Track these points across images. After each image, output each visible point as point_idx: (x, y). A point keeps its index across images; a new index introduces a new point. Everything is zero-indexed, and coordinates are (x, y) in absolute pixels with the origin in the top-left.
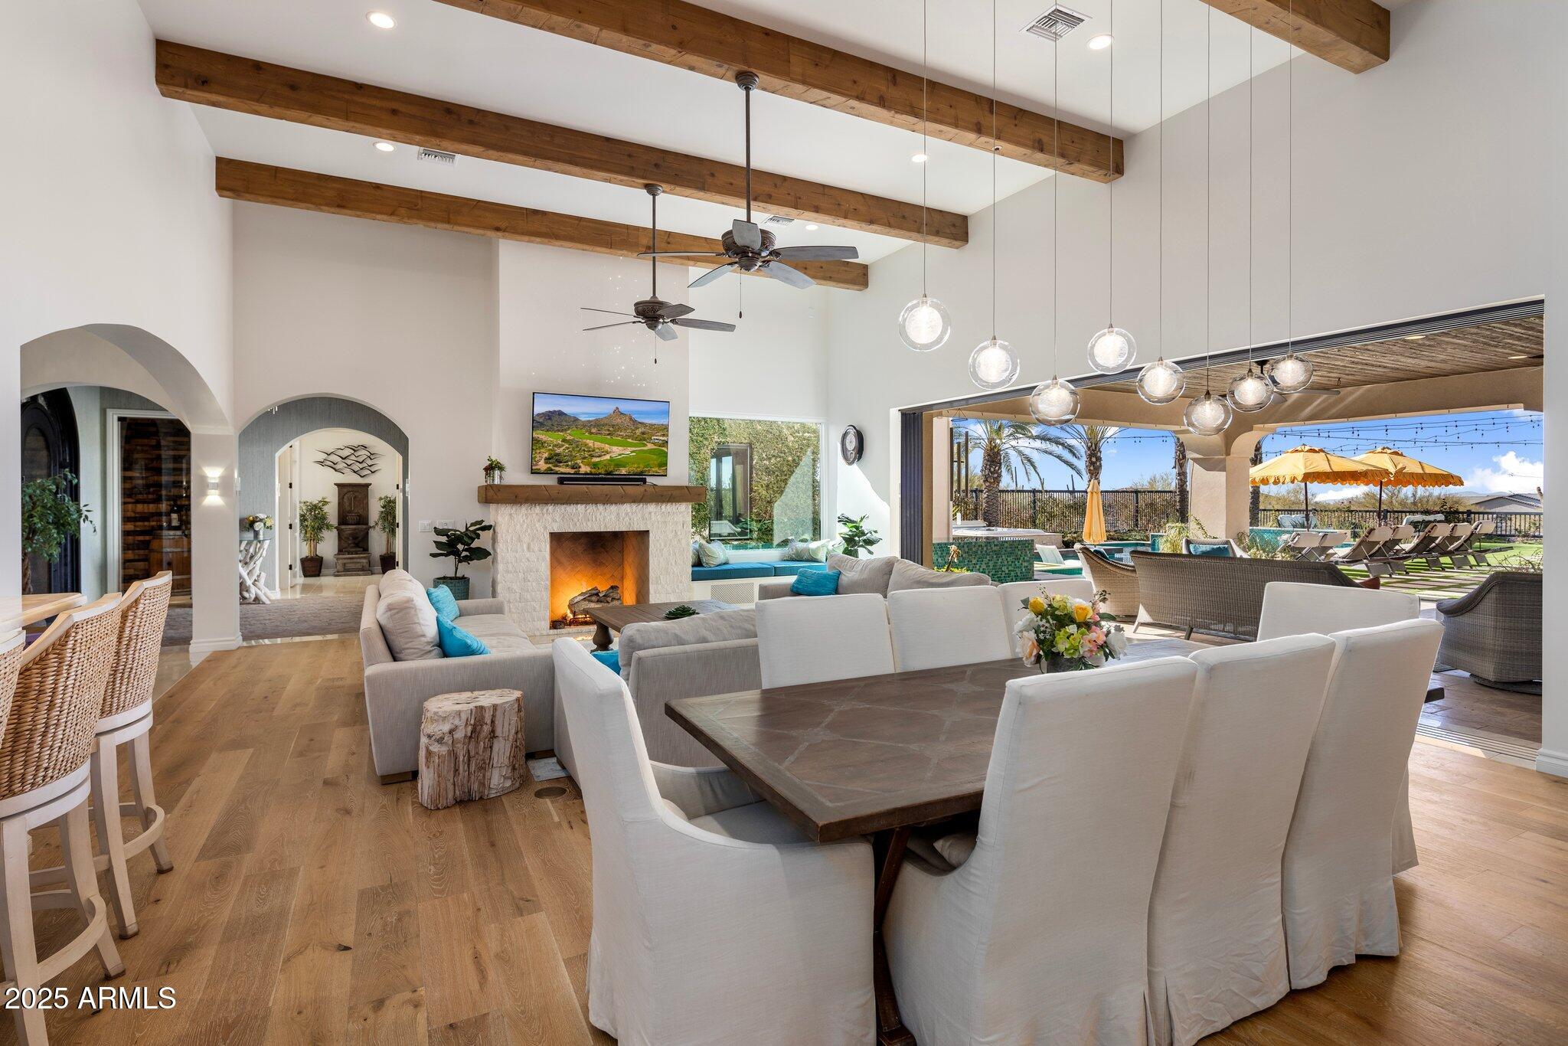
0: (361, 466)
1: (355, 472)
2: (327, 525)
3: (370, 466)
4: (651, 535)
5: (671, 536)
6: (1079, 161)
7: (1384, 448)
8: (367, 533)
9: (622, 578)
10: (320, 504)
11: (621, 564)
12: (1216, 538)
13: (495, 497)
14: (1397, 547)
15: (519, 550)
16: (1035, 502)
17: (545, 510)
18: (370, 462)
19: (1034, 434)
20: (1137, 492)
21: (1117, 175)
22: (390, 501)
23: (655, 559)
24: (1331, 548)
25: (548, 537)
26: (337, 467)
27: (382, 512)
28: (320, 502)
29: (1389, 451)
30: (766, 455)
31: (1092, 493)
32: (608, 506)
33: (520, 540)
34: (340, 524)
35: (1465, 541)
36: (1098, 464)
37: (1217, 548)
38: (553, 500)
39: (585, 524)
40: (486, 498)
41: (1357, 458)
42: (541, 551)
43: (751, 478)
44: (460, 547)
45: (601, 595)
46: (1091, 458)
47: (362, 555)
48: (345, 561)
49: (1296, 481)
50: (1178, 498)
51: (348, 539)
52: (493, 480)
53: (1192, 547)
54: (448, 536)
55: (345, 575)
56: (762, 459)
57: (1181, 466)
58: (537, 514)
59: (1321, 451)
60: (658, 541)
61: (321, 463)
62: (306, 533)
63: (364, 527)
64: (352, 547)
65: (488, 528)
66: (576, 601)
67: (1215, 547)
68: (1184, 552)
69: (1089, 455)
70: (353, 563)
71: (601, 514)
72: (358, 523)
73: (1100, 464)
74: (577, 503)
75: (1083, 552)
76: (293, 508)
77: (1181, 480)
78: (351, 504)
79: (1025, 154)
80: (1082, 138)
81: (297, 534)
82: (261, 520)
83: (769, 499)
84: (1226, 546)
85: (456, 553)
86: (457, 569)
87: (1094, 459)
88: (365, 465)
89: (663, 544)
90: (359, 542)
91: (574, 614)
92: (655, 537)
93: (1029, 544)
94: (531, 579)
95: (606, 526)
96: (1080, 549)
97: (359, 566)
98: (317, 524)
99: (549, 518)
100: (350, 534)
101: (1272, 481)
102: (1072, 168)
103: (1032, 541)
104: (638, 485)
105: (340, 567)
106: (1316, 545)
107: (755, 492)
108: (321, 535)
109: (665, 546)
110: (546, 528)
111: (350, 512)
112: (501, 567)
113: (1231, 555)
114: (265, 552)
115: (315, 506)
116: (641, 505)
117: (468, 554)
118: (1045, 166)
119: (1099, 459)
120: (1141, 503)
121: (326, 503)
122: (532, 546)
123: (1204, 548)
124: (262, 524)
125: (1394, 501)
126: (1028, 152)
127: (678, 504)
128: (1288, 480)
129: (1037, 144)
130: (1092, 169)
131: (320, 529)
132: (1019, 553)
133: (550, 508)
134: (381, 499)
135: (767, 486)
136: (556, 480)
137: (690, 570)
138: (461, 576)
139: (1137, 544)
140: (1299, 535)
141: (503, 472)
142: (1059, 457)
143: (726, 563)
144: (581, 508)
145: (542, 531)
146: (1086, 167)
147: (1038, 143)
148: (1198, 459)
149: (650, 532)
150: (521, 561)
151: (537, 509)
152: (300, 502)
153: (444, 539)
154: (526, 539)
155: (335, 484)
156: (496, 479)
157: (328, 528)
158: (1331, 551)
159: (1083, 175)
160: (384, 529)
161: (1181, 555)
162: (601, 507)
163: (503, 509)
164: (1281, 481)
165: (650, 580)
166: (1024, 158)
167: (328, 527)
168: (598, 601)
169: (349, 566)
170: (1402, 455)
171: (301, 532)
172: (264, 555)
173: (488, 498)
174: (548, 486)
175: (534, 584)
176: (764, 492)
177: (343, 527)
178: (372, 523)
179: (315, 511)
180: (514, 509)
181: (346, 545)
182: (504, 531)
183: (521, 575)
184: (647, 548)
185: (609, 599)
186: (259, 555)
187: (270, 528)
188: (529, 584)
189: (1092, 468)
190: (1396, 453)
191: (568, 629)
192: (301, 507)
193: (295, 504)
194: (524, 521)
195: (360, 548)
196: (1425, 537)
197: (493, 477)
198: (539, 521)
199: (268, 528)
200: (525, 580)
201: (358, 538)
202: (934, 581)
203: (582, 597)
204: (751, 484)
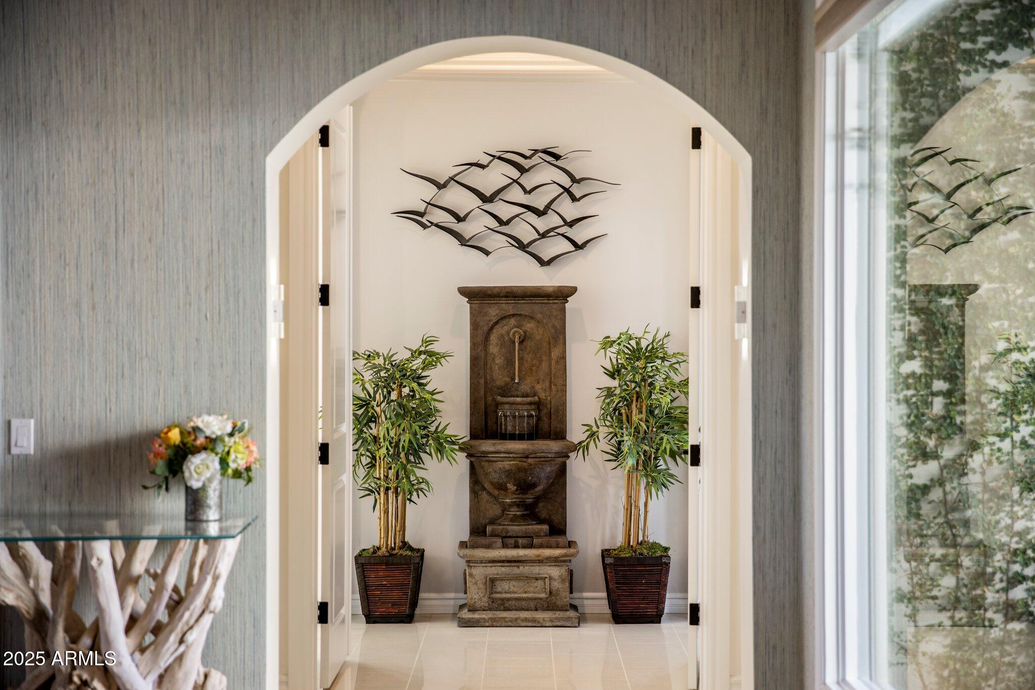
0: (542, 224)
1: (522, 246)
2: (437, 440)
3: (571, 224)
8: (562, 471)
10: (417, 363)
18: (570, 210)
22: (636, 354)
26: (467, 229)
27: (610, 392)
28: (416, 354)
34: (474, 435)
47: (547, 552)
48: (493, 571)
51: (502, 487)
55: (494, 623)
61: (415, 216)
62: (372, 466)
63: (554, 446)
64: (514, 519)
70: (517, 578)
72: (533, 434)
76: (334, 375)
78: (510, 362)
81: (347, 478)
82: (211, 443)
88: (552, 220)
90: (538, 499)
97: (537, 591)
98: (406, 437)
100: (508, 473)
105: (477, 594)
108: (420, 473)
111: (506, 391)
114: (219, 594)
115: (401, 368)
121: (432, 358)
124: (214, 463)
131: (416, 451)
134: (607, 343)
152: (356, 356)
155: (464, 291)
157: (440, 450)
160: (617, 454)
167: (442, 443)
169: (507, 589)
171: (358, 461)
172: (218, 602)
177: (487, 446)
178: (575, 434)
179: (401, 386)
181: (495, 510)
186: (198, 602)
187: (244, 475)
192: (356, 372)
193: (341, 362)
195: (541, 521)
199: (237, 474)
201: (533, 486)
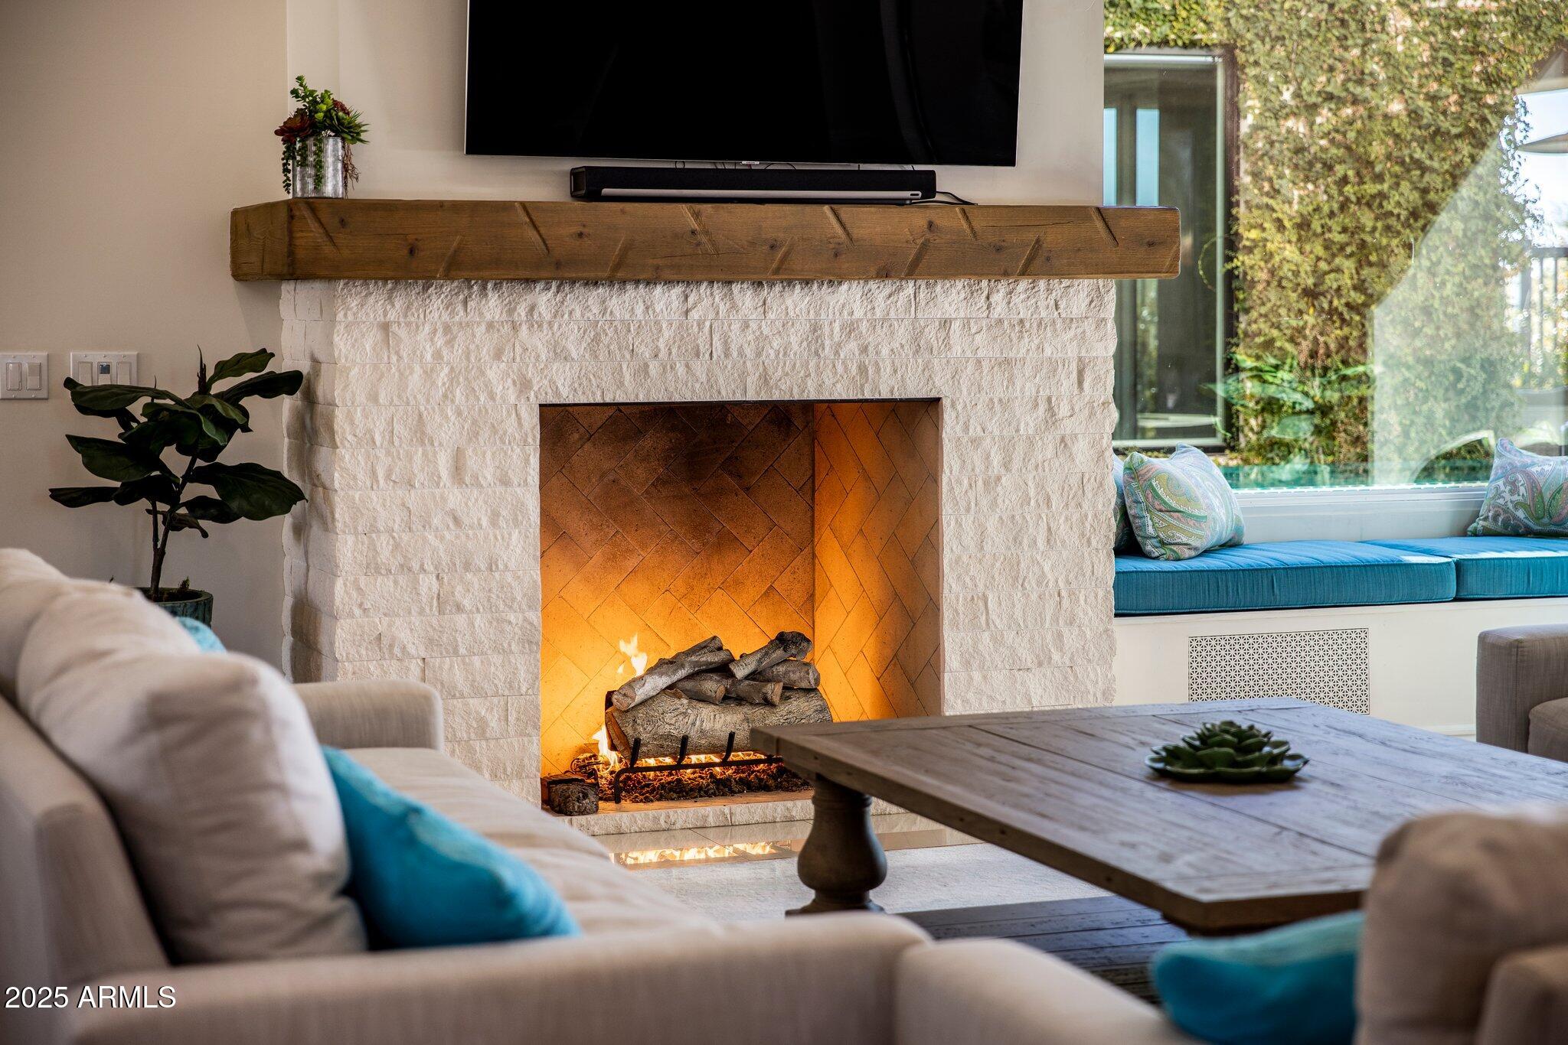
4: (948, 417)
5: (1029, 423)
9: (810, 602)
11: (806, 545)
13: (328, 249)
15: (420, 478)
17: (522, 310)
23: (968, 521)
25: (531, 421)
30: (1297, 95)
32: (773, 295)
33: (420, 433)
38: (558, 265)
39: (681, 369)
40: (291, 253)
42: (505, 482)
43: (1231, 190)
44: (174, 460)
45: (740, 672)
52: (319, 180)
54: (125, 419)
56: (1278, 113)
58: (490, 326)
60: (975, 442)
65: (290, 382)
66: (641, 694)
71: (746, 325)
74: (650, 282)
83: (1310, 281)
85: (163, 489)
86: (159, 555)
89: (996, 460)
91: (634, 749)
92: (966, 429)
94: (467, 603)
95: (765, 378)
99: (539, 342)
104: (900, 203)
107: (1250, 250)
109: (1006, 465)
110: (524, 385)
112: (346, 548)
116: (909, 288)
117: (210, 491)
122: (472, 462)
127: (1058, 285)
133: (543, 299)
135: (1304, 225)
136: (567, 182)
137: (1106, 567)
138: (176, 585)
141: (355, 148)
143: (1231, 544)
144: (665, 299)
145: (512, 398)
149: (946, 403)
150: (426, 524)
151: (492, 305)
153: (108, 429)
154: (447, 432)
156: (329, 172)
162: (745, 297)
163: (354, 303)
165: (947, 614)
168: (732, 699)
173: (301, 254)
174: (538, 206)
175: (478, 620)
176: (1291, 252)
180: (399, 303)
182: (361, 398)
183: (428, 584)
184: (932, 476)
185: (774, 690)
188: (461, 620)
191: (610, 816)
194: (438, 355)
197: (319, 165)
198: (498, 355)
200: (443, 603)
203: (663, 681)
204: (1230, 218)
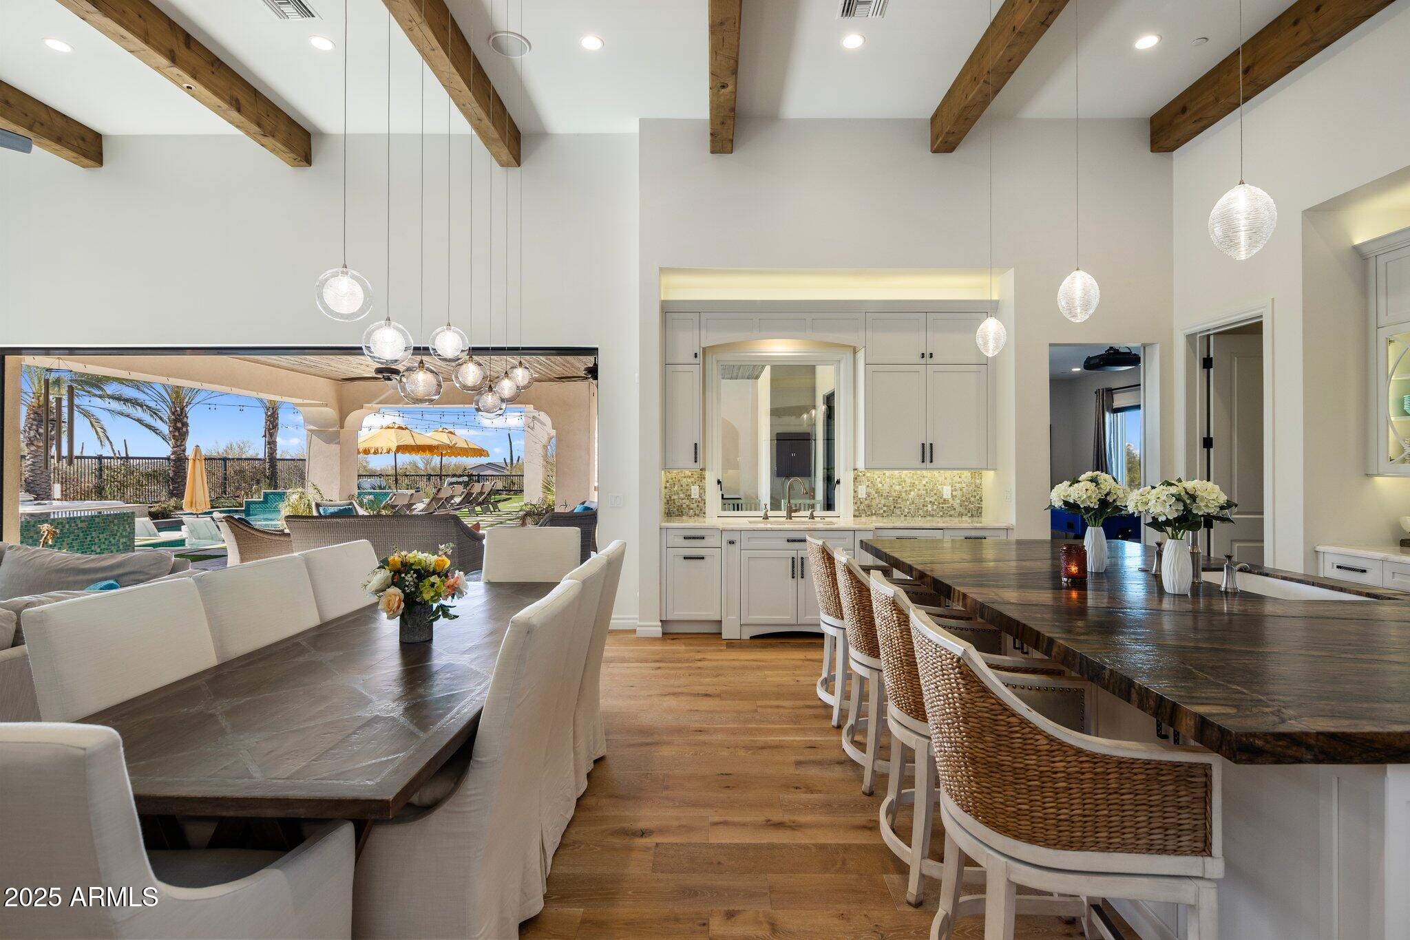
6: (273, 136)
7: (443, 429)
12: (332, 501)
14: (453, 501)
16: (101, 470)
19: (109, 392)
20: (225, 460)
21: (305, 163)
24: (415, 504)
29: (447, 431)
31: (194, 460)
35: (488, 495)
36: (184, 429)
37: (343, 509)
41: (428, 435)
46: (176, 424)
49: (391, 452)
50: (267, 466)
53: (321, 510)
57: (271, 435)
59: (406, 428)
67: (342, 508)
68: (315, 513)
69: (174, 420)
73: (187, 430)
75: (227, 521)
77: (271, 448)
79: (219, 106)
80: (277, 116)
84: (351, 507)
87: (179, 425)
93: (129, 517)
96: (224, 518)
101: (372, 451)
102: (265, 140)
103: (133, 513)
106: (406, 502)
113: (355, 514)
118: (237, 127)
119: (185, 425)
120: (230, 471)
123: (332, 510)
125: (428, 467)
126: (224, 106)
128: (385, 451)
129: (234, 102)
130: (284, 148)
132: (116, 528)
139: (230, 510)
140: (395, 495)
142: (140, 421)
146: (279, 145)
147: (236, 101)
148: (314, 430)
158: (414, 507)
159: (273, 151)
161: (313, 517)
164: (380, 452)
166: (217, 110)
170: (454, 434)
189: (177, 434)
190: (451, 433)
196: (468, 493)
202: (87, 566)
